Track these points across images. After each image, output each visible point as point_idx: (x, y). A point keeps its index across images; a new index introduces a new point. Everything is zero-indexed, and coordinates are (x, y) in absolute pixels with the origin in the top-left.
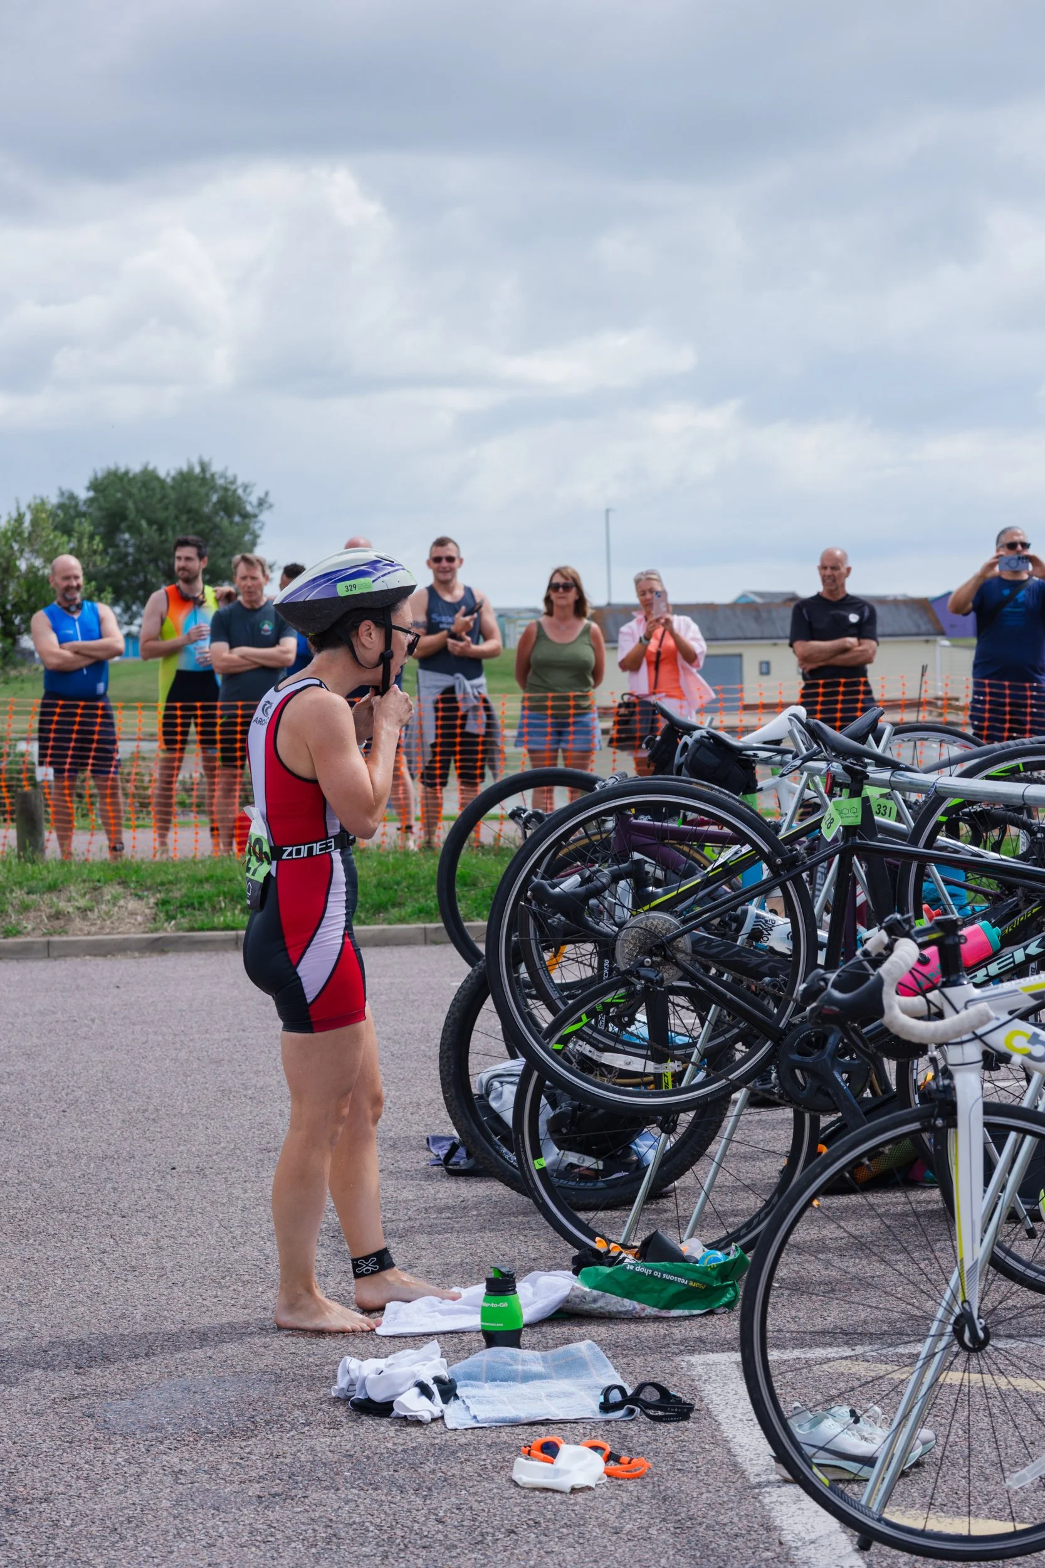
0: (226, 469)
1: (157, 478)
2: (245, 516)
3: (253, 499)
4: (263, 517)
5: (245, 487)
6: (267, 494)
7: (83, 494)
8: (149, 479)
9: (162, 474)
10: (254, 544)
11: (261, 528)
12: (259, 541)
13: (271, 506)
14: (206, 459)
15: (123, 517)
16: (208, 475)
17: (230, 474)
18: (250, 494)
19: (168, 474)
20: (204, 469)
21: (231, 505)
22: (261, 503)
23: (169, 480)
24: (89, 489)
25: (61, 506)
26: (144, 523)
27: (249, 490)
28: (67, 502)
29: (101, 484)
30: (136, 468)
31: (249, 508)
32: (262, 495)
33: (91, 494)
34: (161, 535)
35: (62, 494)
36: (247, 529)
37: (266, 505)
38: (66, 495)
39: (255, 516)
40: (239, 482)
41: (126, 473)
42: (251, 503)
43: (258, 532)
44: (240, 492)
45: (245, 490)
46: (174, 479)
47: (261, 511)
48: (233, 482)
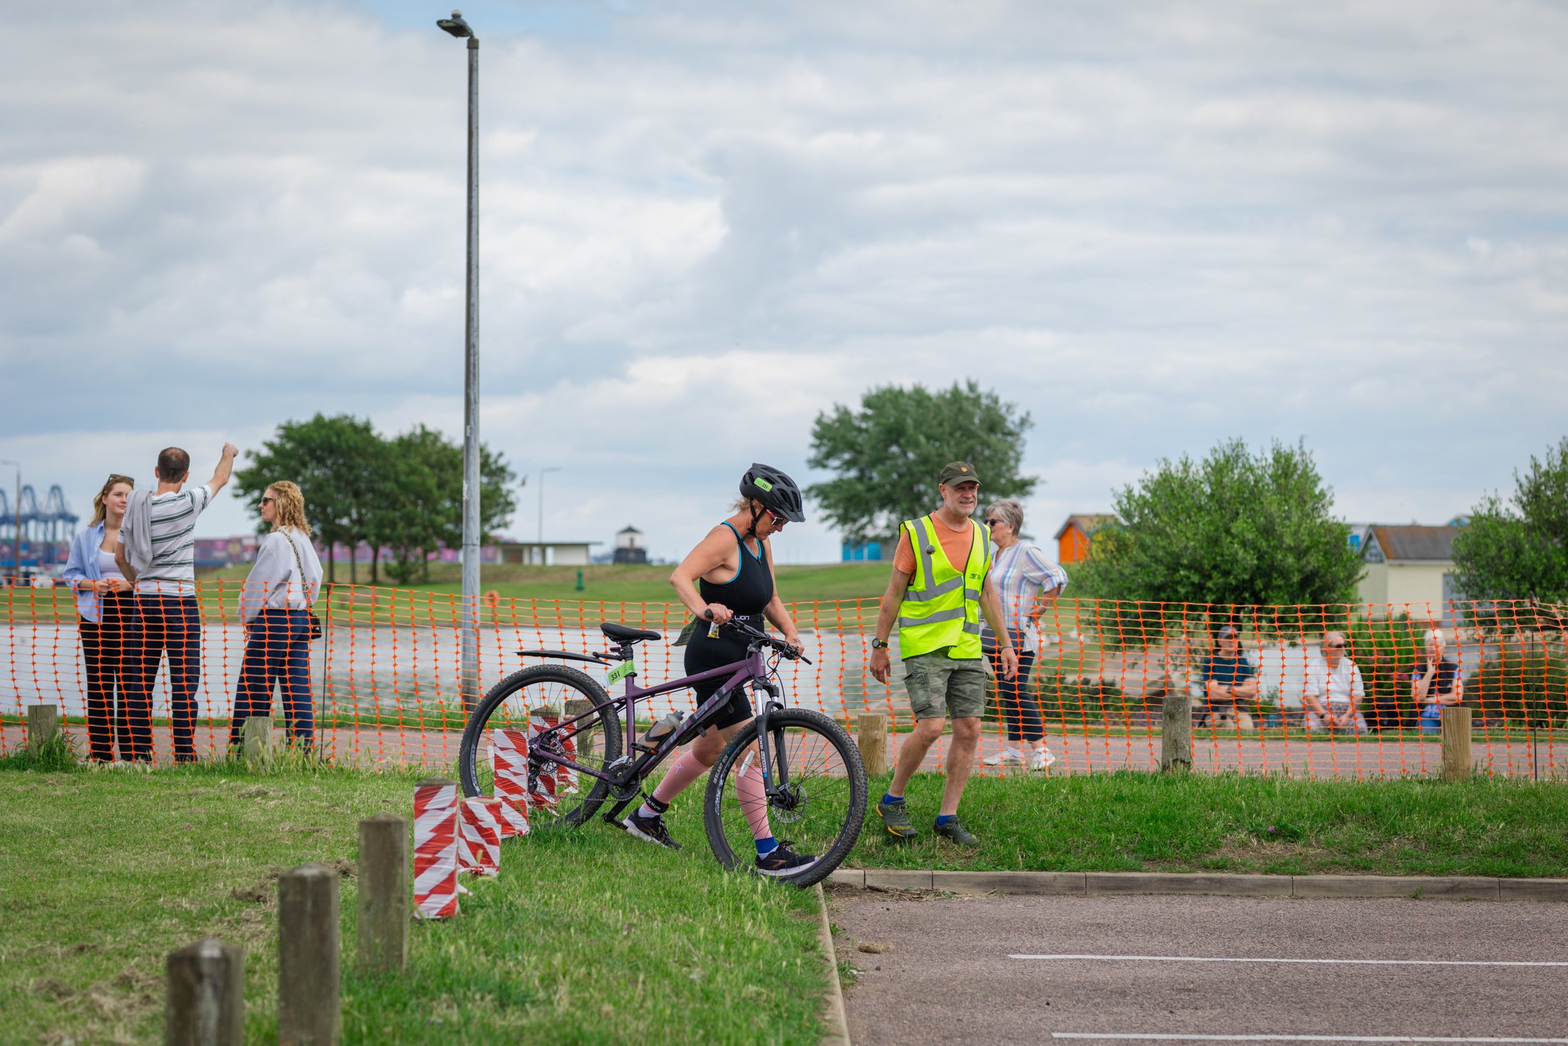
0: (990, 389)
1: (928, 397)
2: (1010, 433)
3: (1015, 419)
4: (1027, 435)
5: (1009, 407)
6: (1028, 414)
7: (856, 408)
8: (920, 397)
9: (932, 393)
10: (1018, 460)
11: (1024, 445)
12: (1022, 457)
13: (1032, 425)
14: (973, 380)
15: (900, 432)
16: (975, 395)
17: (993, 394)
18: (1011, 414)
19: (936, 393)
20: (970, 389)
21: (994, 424)
22: (1023, 422)
23: (937, 398)
24: (863, 405)
26: (922, 438)
27: (1010, 410)
29: (874, 401)
30: (908, 387)
31: (1011, 427)
32: (1024, 414)
33: (865, 410)
36: (1012, 447)
37: (1027, 425)
38: (842, 410)
39: (1018, 434)
40: (1002, 401)
41: (900, 391)
42: (1013, 423)
43: (1021, 449)
44: (1003, 411)
45: (1006, 411)
46: (941, 397)
47: (1022, 430)
48: (996, 403)
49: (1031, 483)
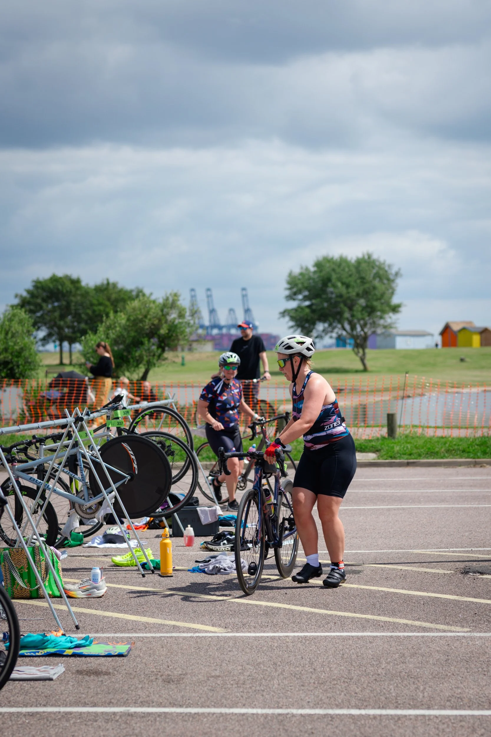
49: (400, 306)
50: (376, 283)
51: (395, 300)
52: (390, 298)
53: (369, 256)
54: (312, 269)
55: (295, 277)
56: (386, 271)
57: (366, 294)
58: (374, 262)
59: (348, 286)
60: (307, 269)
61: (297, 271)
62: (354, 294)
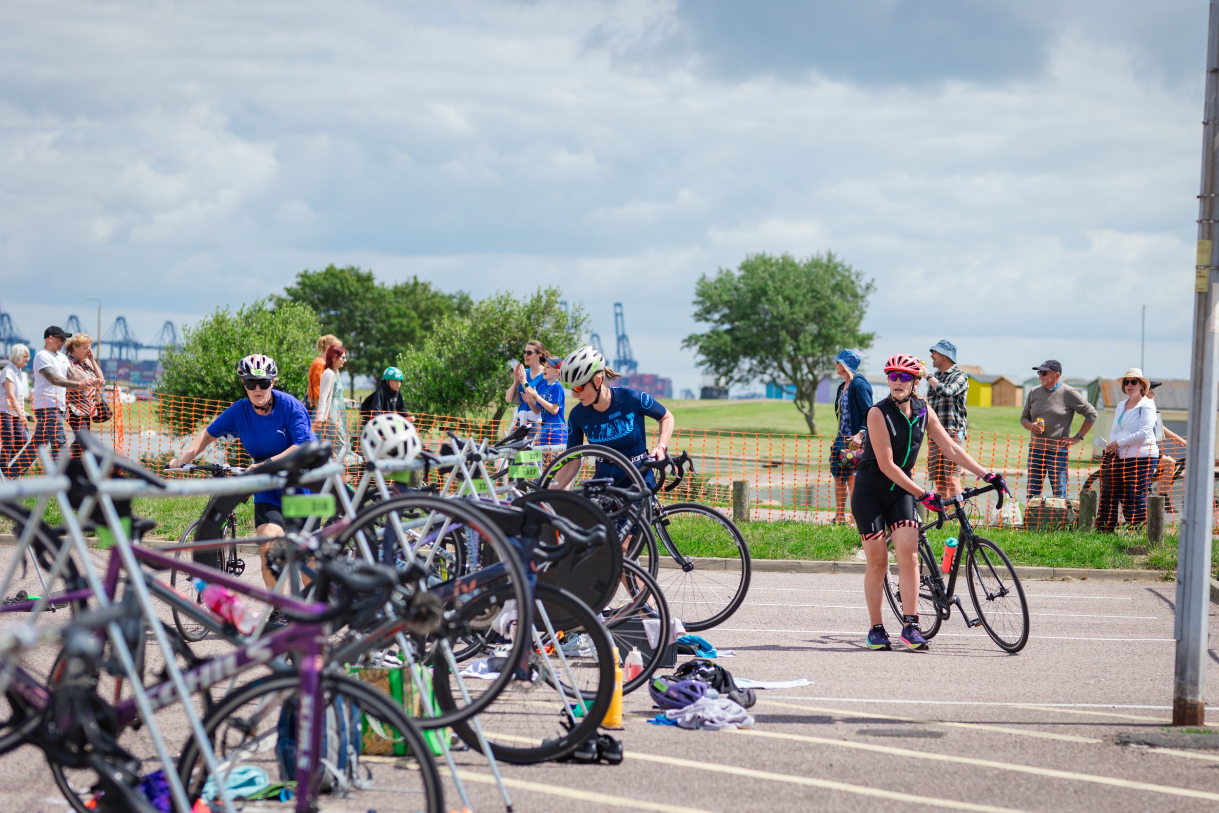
0: (844, 260)
1: (793, 265)
2: (855, 296)
3: (863, 284)
4: (870, 297)
6: (873, 280)
8: (786, 264)
9: (797, 261)
10: (861, 317)
11: (866, 306)
12: (865, 316)
13: (876, 289)
14: (833, 253)
15: (764, 293)
16: (831, 265)
17: (846, 264)
18: (860, 280)
19: (801, 261)
20: (829, 260)
22: (868, 287)
23: (802, 265)
24: (740, 269)
25: (720, 280)
26: (780, 298)
27: (860, 277)
28: (724, 277)
29: (751, 266)
31: (859, 291)
32: (869, 281)
33: (742, 273)
34: (791, 308)
35: (721, 271)
37: (872, 289)
38: (724, 272)
39: (863, 297)
40: (854, 270)
41: (770, 259)
42: (860, 286)
43: (865, 309)
44: (853, 278)
45: (857, 277)
46: (805, 265)
47: (868, 293)
48: (849, 271)
49: (870, 337)
50: (836, 299)
51: (864, 328)
52: (857, 324)
53: (830, 257)
54: (738, 273)
55: (709, 285)
56: (853, 282)
57: (819, 316)
58: (836, 267)
59: (792, 303)
60: (729, 274)
61: (712, 276)
62: (802, 315)
